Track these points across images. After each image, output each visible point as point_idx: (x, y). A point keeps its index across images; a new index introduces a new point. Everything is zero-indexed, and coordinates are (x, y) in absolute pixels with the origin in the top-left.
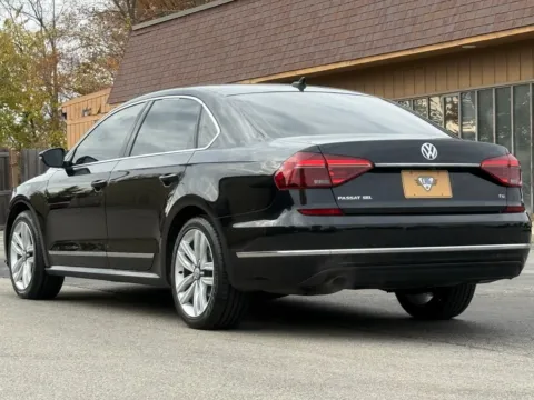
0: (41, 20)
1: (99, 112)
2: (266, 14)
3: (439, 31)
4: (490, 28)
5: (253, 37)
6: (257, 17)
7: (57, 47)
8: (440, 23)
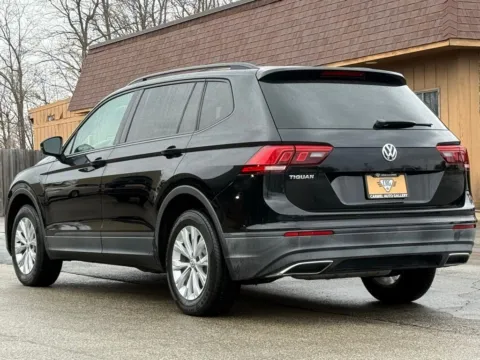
0: (9, 40)
1: (61, 118)
2: (201, 37)
3: (346, 50)
4: (390, 48)
5: (191, 55)
6: (194, 38)
7: (23, 62)
8: (348, 43)
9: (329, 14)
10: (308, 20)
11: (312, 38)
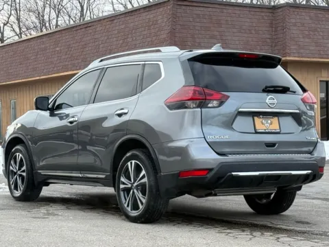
9: (114, 36)
10: (102, 39)
11: (104, 49)
